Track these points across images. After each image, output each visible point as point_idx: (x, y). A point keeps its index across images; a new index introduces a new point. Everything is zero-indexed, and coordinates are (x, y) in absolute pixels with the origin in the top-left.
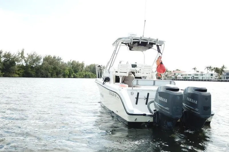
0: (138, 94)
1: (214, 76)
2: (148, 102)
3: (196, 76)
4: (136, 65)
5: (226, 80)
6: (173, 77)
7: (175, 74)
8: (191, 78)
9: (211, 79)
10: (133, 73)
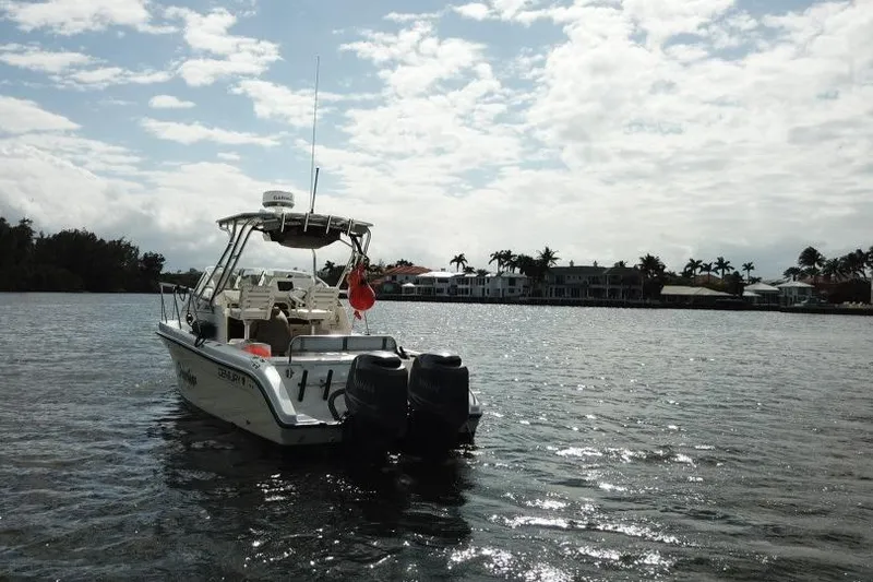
0: (305, 373)
1: (520, 285)
2: (330, 394)
3: (464, 286)
4: (291, 283)
5: (557, 298)
6: (389, 288)
7: (394, 278)
8: (446, 291)
9: (509, 295)
10: (283, 307)
